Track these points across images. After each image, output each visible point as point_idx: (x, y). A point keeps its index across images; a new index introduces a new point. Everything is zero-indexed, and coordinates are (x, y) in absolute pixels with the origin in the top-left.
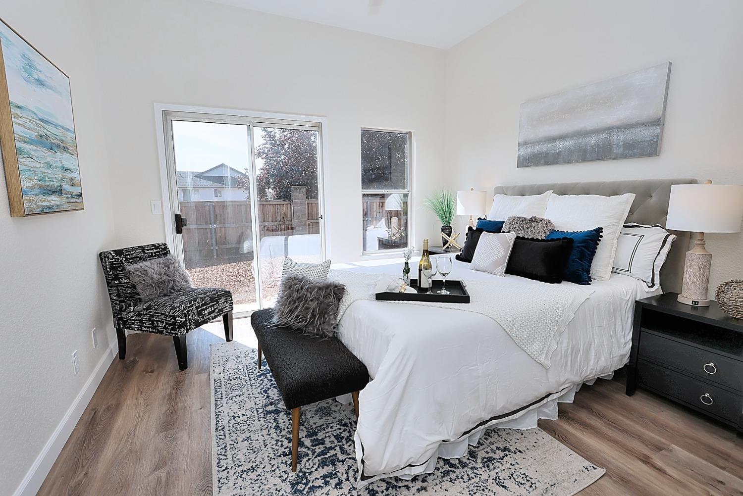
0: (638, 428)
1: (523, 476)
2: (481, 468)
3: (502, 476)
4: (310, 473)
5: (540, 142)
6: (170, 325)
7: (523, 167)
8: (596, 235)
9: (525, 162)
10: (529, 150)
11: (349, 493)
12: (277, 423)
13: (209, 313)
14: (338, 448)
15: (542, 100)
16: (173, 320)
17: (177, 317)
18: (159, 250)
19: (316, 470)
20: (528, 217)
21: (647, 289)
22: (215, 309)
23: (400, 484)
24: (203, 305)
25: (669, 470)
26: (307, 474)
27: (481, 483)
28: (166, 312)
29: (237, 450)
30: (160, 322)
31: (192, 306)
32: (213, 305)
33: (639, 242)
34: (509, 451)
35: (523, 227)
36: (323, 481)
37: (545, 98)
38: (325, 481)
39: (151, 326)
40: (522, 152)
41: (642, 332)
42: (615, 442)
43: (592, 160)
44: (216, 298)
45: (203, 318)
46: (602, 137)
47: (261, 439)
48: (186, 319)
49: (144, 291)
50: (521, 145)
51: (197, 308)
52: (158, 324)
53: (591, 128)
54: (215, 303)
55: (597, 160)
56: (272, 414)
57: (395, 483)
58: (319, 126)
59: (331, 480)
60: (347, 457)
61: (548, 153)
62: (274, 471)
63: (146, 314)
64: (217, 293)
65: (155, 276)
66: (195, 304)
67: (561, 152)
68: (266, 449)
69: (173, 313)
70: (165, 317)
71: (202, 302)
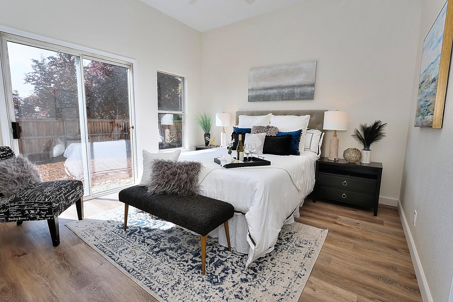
0: (325, 213)
1: (304, 241)
2: (287, 243)
3: (298, 243)
4: (214, 272)
5: (260, 89)
6: (44, 211)
7: (251, 101)
8: (299, 133)
9: (252, 99)
10: (254, 93)
11: (242, 273)
12: (169, 256)
13: (72, 198)
14: (217, 256)
15: (261, 69)
16: (49, 206)
17: (53, 203)
18: (5, 152)
19: (215, 270)
20: (265, 126)
21: (317, 156)
22: (75, 195)
23: (261, 261)
24: (68, 192)
25: (344, 224)
26: (213, 273)
27: (292, 249)
28: (40, 200)
29: (156, 278)
30: (32, 210)
31: (61, 193)
32: (73, 192)
33: (312, 136)
34: (292, 233)
35: (265, 131)
36: (224, 273)
37: (262, 68)
38: (225, 273)
39: (20, 215)
40: (251, 94)
41: (319, 174)
42: (322, 220)
43: (286, 100)
44: (74, 186)
45: (68, 202)
46: (290, 89)
47: (167, 267)
48: (59, 204)
49: (6, 186)
50: (250, 90)
51: (65, 194)
52: (29, 212)
53: (285, 85)
54: (74, 190)
55: (288, 100)
56: (161, 252)
57: (259, 261)
58: (131, 66)
59: (228, 271)
60: (226, 258)
61: (264, 96)
62: (192, 279)
63: (14, 206)
64: (73, 183)
65: (15, 173)
66: (62, 191)
67: (271, 95)
68: (175, 270)
69: (48, 200)
70: (39, 205)
71: (66, 190)
